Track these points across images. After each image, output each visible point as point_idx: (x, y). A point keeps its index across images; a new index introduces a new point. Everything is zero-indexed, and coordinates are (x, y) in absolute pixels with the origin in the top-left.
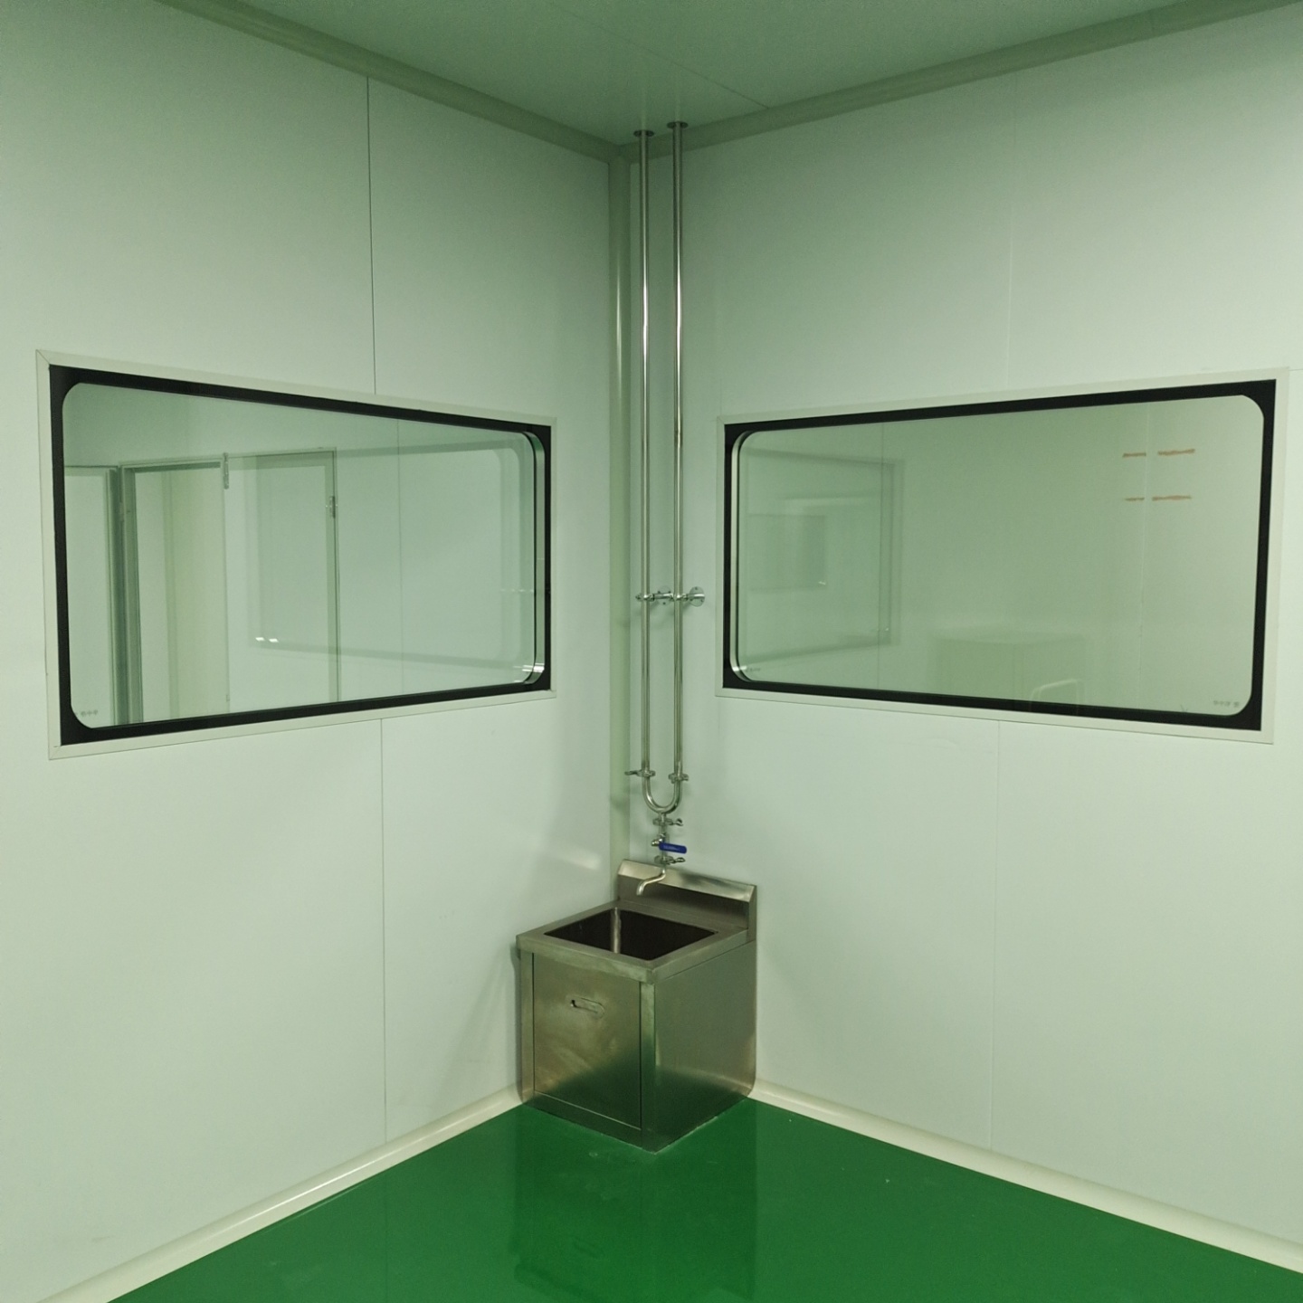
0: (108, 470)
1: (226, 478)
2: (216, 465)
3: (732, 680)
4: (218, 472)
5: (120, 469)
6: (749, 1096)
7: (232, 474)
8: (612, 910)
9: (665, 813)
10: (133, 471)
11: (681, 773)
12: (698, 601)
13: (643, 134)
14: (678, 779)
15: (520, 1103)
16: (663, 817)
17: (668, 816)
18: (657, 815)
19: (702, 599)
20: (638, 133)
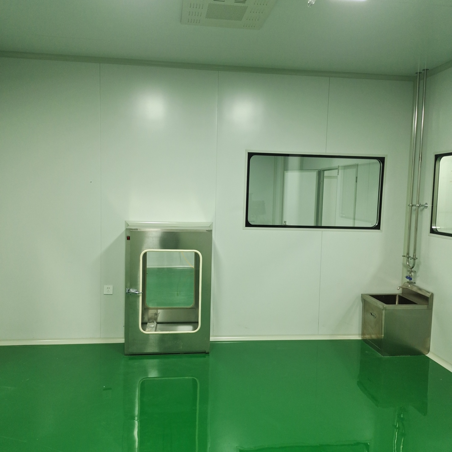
0: (317, 171)
1: (338, 172)
2: (336, 169)
3: (433, 231)
4: (337, 170)
5: (321, 171)
6: (426, 355)
7: (340, 171)
8: (397, 295)
9: (411, 269)
10: (324, 170)
11: (415, 257)
12: (426, 207)
13: (418, 73)
14: (414, 259)
15: (361, 339)
16: (410, 270)
17: (412, 269)
18: (409, 269)
19: (427, 206)
20: (417, 73)
